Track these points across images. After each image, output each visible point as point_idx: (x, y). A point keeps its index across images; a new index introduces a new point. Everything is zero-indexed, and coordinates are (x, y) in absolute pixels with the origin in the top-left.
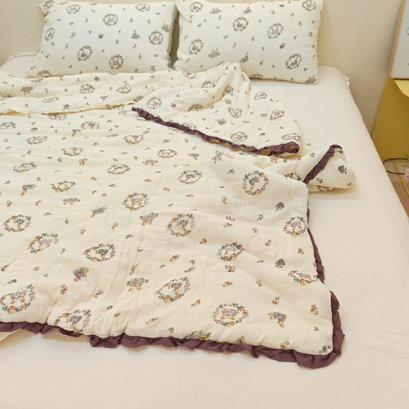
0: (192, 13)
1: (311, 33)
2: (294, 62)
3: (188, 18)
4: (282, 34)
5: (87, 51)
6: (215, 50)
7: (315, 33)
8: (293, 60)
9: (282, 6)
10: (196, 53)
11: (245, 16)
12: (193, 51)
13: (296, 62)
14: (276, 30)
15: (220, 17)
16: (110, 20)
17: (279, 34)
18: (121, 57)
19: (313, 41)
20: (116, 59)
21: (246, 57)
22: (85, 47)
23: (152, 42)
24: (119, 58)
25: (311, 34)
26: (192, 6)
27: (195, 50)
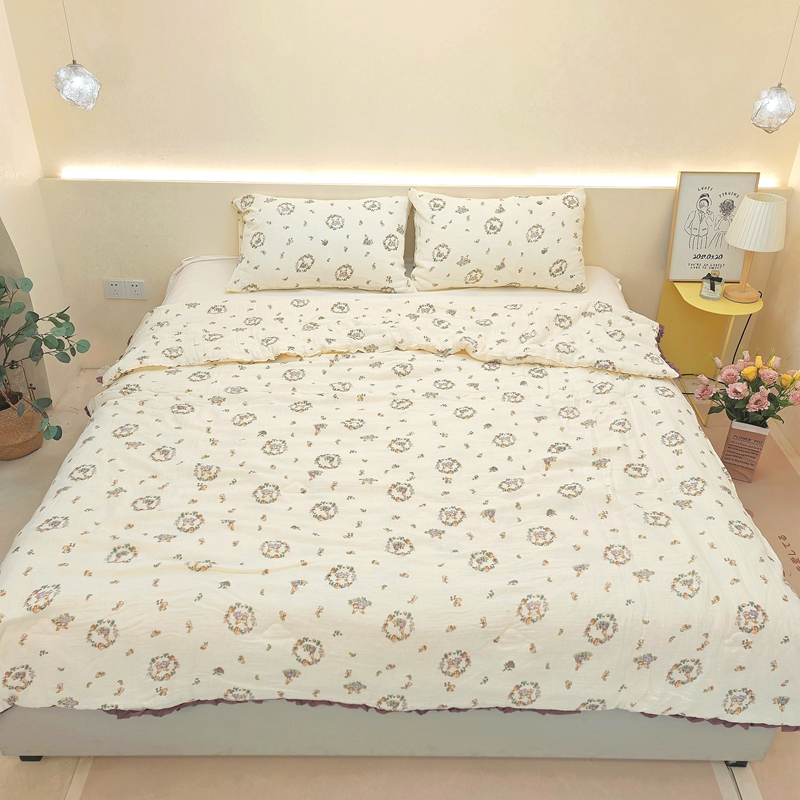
0: (434, 213)
1: (575, 234)
2: (558, 269)
4: (543, 237)
5: (308, 261)
6: (465, 257)
7: (580, 233)
8: (557, 266)
9: (540, 203)
10: (442, 261)
11: (498, 216)
12: (438, 258)
13: (561, 268)
14: (536, 233)
15: (468, 218)
16: (334, 222)
17: (540, 237)
18: (350, 267)
19: (577, 243)
20: (344, 269)
21: (503, 264)
22: (305, 256)
23: (387, 248)
24: (348, 269)
25: (576, 236)
26: (432, 204)
27: (440, 256)
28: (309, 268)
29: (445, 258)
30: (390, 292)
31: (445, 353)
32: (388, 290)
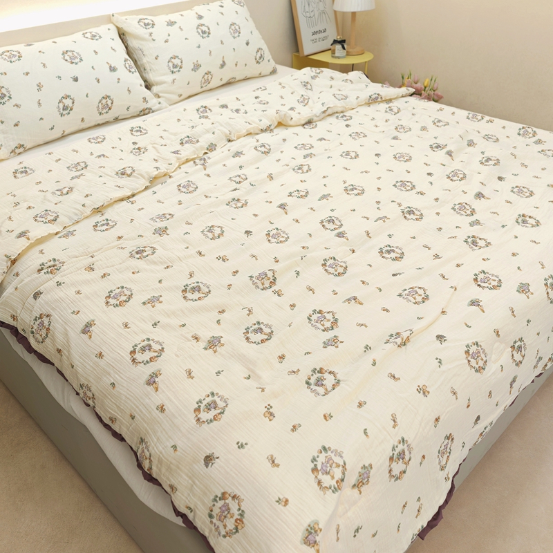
0: (149, 31)
3: (147, 36)
4: (241, 31)
5: (68, 102)
6: (196, 62)
10: (179, 71)
11: (201, 22)
12: (175, 70)
13: (261, 55)
14: (235, 30)
15: (181, 28)
16: (72, 58)
17: (239, 33)
18: (109, 97)
20: (104, 101)
21: (224, 62)
22: (63, 97)
24: (108, 99)
26: (142, 24)
27: (176, 68)
28: (71, 109)
29: (181, 67)
30: (149, 113)
31: (268, 129)
32: (147, 111)
